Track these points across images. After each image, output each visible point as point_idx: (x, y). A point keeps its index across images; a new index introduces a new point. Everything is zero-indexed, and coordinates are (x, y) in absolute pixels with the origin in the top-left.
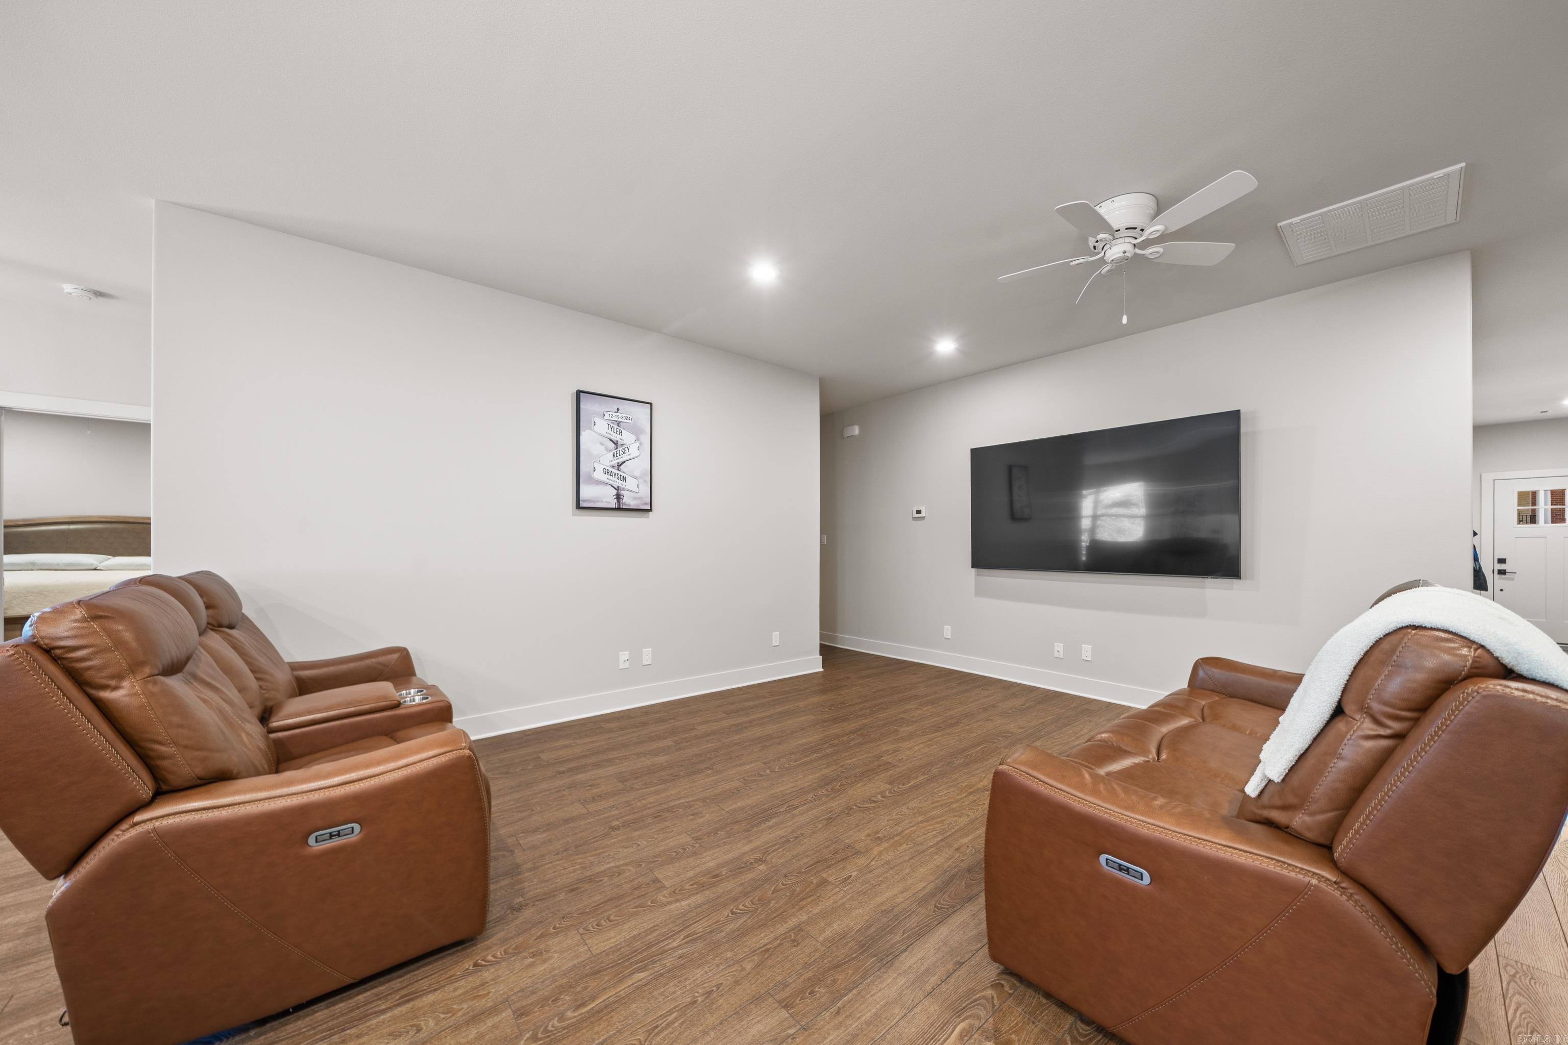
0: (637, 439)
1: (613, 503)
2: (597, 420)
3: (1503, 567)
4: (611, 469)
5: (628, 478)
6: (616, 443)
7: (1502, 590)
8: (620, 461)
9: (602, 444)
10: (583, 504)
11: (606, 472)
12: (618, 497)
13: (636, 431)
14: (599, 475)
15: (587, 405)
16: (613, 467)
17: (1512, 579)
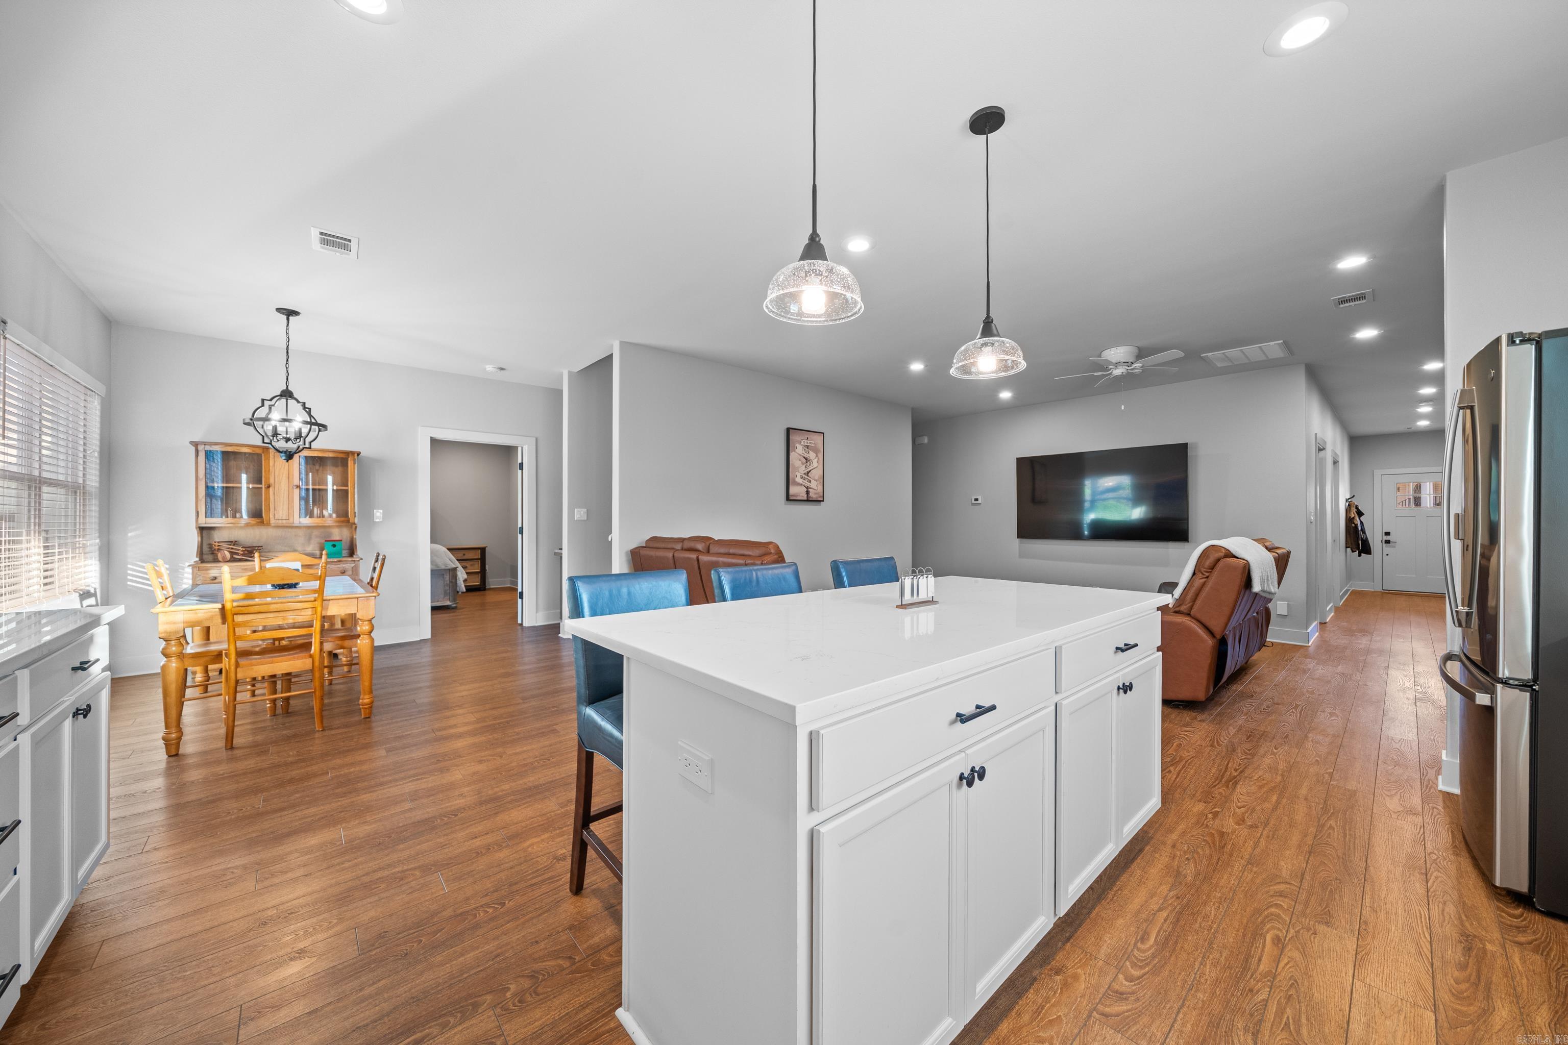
0: (817, 456)
1: (805, 497)
2: (798, 445)
3: (1388, 538)
4: (804, 476)
5: (812, 481)
6: (806, 459)
7: (1387, 555)
8: (808, 470)
9: (800, 460)
10: (791, 498)
11: (802, 478)
12: (808, 493)
13: (816, 451)
14: (799, 480)
15: (794, 437)
16: (805, 474)
17: (1394, 547)
